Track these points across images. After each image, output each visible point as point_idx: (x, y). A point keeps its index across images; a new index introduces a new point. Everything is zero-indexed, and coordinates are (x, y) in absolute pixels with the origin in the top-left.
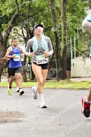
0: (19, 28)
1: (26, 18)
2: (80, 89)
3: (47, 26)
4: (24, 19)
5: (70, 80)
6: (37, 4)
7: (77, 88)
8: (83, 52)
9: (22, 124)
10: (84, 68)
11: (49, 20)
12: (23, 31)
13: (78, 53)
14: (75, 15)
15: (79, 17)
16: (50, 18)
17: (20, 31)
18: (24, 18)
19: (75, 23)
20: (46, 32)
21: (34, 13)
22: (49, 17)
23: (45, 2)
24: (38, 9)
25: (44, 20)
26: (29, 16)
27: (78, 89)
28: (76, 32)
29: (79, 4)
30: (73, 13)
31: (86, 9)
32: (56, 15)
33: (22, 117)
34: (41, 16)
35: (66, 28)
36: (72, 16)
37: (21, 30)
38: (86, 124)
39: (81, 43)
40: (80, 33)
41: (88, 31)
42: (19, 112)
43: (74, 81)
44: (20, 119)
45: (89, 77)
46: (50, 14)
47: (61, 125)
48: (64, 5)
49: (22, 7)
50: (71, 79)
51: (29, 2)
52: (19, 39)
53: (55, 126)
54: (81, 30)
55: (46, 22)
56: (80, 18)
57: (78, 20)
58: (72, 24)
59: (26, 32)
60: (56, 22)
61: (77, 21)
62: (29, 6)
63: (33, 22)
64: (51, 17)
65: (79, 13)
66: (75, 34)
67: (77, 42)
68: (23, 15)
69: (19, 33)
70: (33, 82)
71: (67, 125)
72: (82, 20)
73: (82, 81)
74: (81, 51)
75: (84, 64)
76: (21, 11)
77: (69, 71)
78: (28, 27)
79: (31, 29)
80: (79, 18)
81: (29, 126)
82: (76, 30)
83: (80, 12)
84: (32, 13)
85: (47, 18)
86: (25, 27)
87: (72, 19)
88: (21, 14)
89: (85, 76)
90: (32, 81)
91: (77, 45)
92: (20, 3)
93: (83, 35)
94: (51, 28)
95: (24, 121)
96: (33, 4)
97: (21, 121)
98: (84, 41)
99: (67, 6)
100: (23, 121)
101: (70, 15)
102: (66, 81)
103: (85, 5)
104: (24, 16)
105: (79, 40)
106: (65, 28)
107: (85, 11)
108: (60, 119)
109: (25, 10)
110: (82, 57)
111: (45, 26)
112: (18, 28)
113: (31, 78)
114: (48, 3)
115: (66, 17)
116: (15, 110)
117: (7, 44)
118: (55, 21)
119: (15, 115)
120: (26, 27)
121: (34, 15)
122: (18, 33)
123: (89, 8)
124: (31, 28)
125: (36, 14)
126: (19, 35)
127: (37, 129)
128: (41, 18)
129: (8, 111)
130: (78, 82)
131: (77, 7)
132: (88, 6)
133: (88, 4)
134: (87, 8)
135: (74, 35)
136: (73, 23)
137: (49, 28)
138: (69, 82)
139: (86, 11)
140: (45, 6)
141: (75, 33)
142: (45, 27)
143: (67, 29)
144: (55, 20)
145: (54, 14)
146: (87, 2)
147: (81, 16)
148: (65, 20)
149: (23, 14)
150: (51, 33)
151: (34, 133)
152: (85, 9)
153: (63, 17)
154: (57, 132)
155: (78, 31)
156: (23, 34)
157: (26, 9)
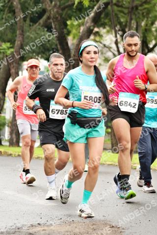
0: (105, 31)
4: (118, 13)
17: (106, 37)
52: (104, 55)
63: (138, 20)
68: (118, 4)
112: (103, 31)
121: (141, 5)
122: (102, 41)
126: (105, 45)
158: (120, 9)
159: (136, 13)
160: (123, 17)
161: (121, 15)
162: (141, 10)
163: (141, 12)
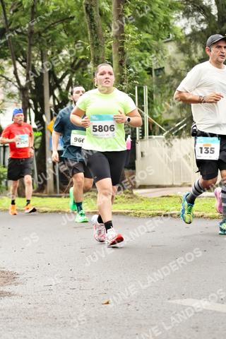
1: (24, 37)
2: (159, 215)
3: (77, 58)
5: (132, 193)
6: (52, 3)
7: (151, 213)
8: (166, 124)
9: (11, 301)
10: (170, 164)
11: (83, 45)
12: (16, 69)
13: (154, 125)
14: (147, 32)
15: (157, 37)
16: (84, 37)
18: (20, 38)
19: (146, 51)
20: (73, 73)
21: (44, 27)
22: (82, 36)
24: (55, 17)
25: (68, 42)
26: (32, 32)
27: (153, 216)
28: (148, 74)
29: (157, 5)
30: (142, 26)
31: (174, 16)
32: (100, 31)
33: (11, 284)
34: (63, 34)
35: (124, 65)
36: (140, 33)
37: (12, 69)
38: (170, 301)
39: (162, 100)
40: (160, 77)
41: (179, 71)
42: (3, 272)
43: (143, 196)
44: (6, 289)
45: (181, 186)
46: (84, 28)
47: (108, 303)
48: (119, 6)
49: (16, 11)
50: (135, 192)
53: (94, 306)
54: (162, 69)
56: (160, 40)
57: (155, 43)
58: (139, 54)
59: (24, 72)
60: (100, 48)
61: (151, 47)
62: (33, 7)
64: (87, 35)
65: (158, 27)
66: (148, 78)
67: (153, 99)
69: (7, 76)
70: (42, 197)
71: (125, 304)
72: (165, 45)
73: (163, 197)
74: (163, 121)
75: (170, 154)
76: (11, 19)
77: (131, 170)
78: (30, 60)
79: (38, 65)
80: (157, 40)
81: (29, 306)
82: (149, 70)
83: (160, 25)
84: (41, 26)
85: (78, 38)
86: (23, 61)
87: (138, 42)
88: (11, 27)
89: (170, 184)
90: (38, 194)
91: (153, 107)
93: (167, 82)
94: (86, 64)
95: (16, 295)
96: (43, 4)
97: (9, 294)
98: (169, 96)
99: (127, 10)
100: (13, 295)
101: (135, 31)
102: (124, 195)
103: (172, 7)
105: (157, 95)
106: (121, 64)
107: (171, 21)
108: (107, 289)
109: (21, 19)
110: (163, 136)
111: (71, 58)
113: (35, 189)
114: (79, 1)
115: (124, 37)
118: (97, 46)
120: (25, 61)
123: (181, 13)
124: (37, 62)
125: (49, 28)
127: (49, 315)
128: (62, 37)
130: (154, 198)
131: (151, 13)
132: (181, 9)
133: (180, 5)
134: (177, 15)
135: (145, 80)
136: (141, 51)
137: (82, 64)
138: (132, 198)
139: (175, 22)
140: (72, 9)
141: (148, 76)
142: (73, 61)
143: (127, 66)
144: (97, 44)
145: (94, 28)
147: (162, 34)
148: (123, 43)
149: (18, 27)
150: (87, 77)
151: (41, 324)
152: (172, 18)
153: (116, 37)
154: (98, 322)
155: (153, 72)
156: (17, 77)
157: (24, 16)
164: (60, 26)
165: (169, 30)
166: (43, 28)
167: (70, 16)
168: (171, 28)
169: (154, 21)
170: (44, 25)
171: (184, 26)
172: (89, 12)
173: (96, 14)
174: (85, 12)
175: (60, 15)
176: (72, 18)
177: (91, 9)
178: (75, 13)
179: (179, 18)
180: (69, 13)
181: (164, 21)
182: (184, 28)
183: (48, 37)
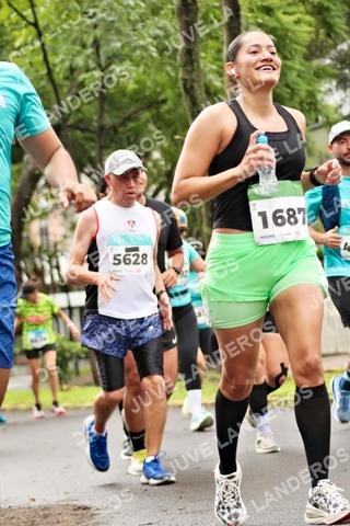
1: (92, 136)
4: (85, 142)
6: (131, 81)
18: (87, 139)
21: (121, 117)
22: (180, 129)
23: (162, 70)
24: (137, 101)
26: (102, 128)
29: (295, 73)
31: (323, 89)
34: (151, 127)
51: (97, 74)
55: (172, 150)
68: (82, 125)
72: (311, 135)
84: (117, 117)
85: (175, 133)
88: (70, 122)
92: (66, 78)
103: (320, 74)
104: (83, 130)
107: (319, 97)
109: (86, 108)
111: (166, 165)
114: (173, 74)
116: (64, 497)
117: (24, 243)
119: (60, 519)
121: (123, 124)
123: (334, 83)
125: (129, 119)
129: (33, 504)
131: (287, 85)
132: (333, 76)
133: (331, 71)
134: (328, 86)
139: (326, 98)
140: (163, 88)
142: (169, 167)
146: (328, 61)
149: (81, 121)
152: (319, 92)
158: (87, 135)
159: (117, 139)
160: (93, 148)
161: (88, 145)
162: (124, 133)
163: (124, 137)
164: (146, 115)
165: (317, 111)
166: (119, 120)
167: (161, 98)
168: (319, 107)
169: (292, 98)
170: (122, 115)
171: (339, 102)
172: (189, 90)
173: (200, 93)
174: (182, 90)
175: (145, 97)
176: (164, 101)
177: (192, 87)
178: (169, 94)
179: (330, 90)
180: (159, 94)
181: (307, 97)
182: (340, 106)
183: (128, 134)
